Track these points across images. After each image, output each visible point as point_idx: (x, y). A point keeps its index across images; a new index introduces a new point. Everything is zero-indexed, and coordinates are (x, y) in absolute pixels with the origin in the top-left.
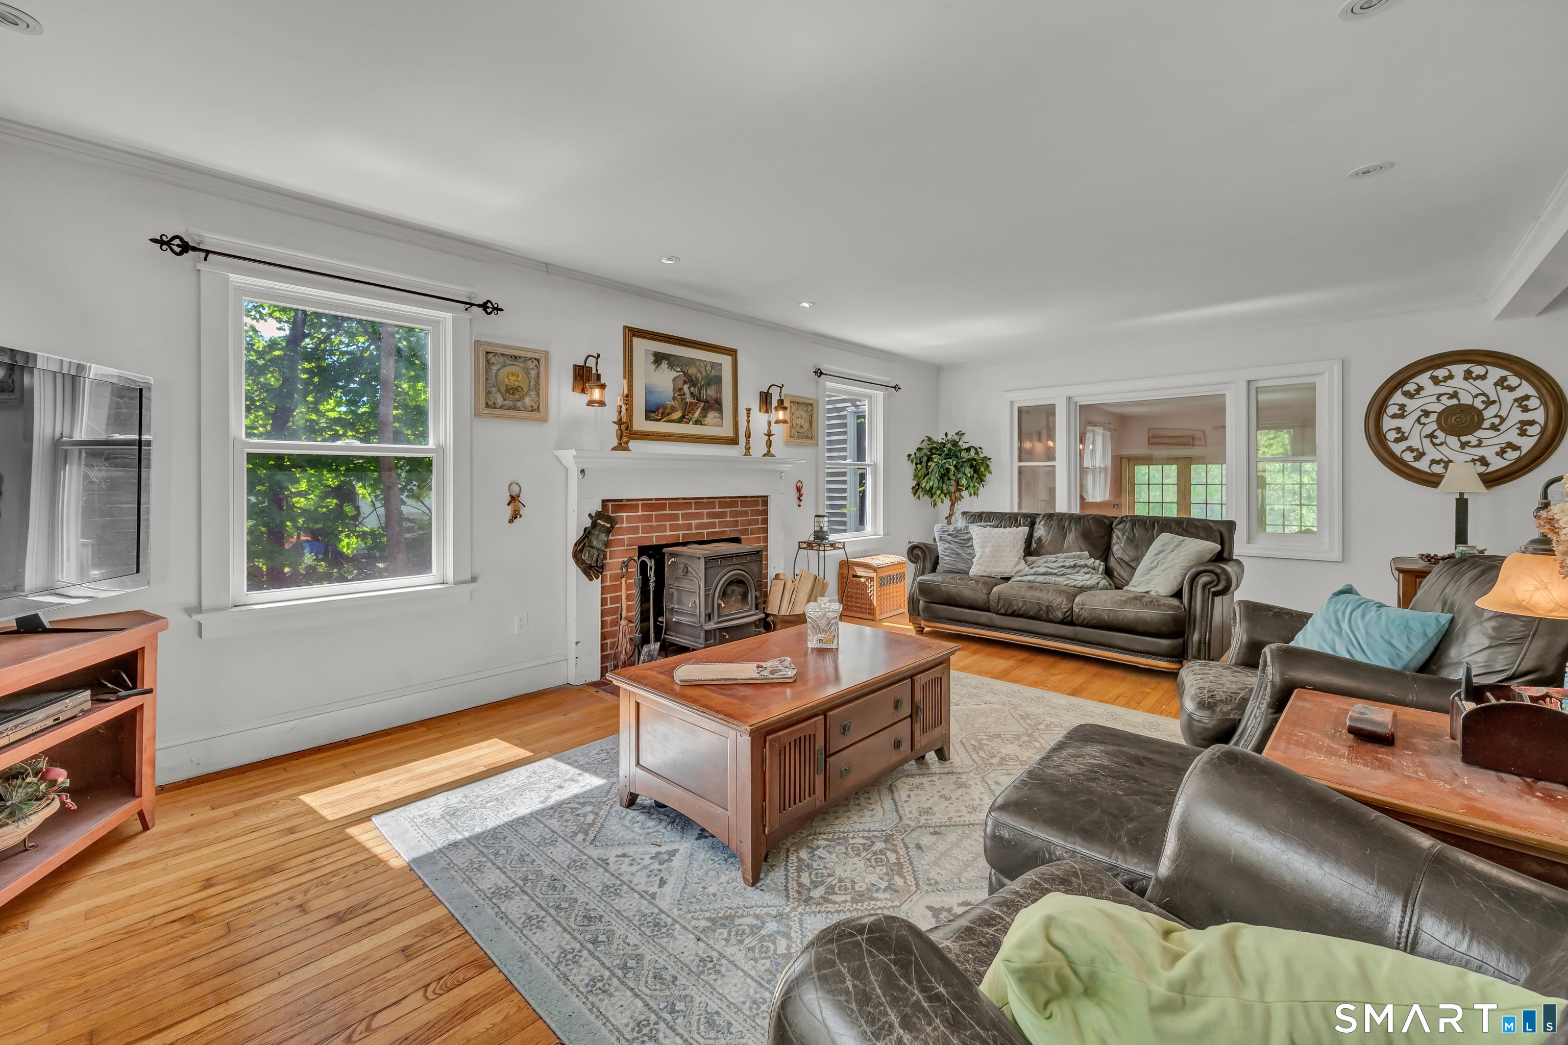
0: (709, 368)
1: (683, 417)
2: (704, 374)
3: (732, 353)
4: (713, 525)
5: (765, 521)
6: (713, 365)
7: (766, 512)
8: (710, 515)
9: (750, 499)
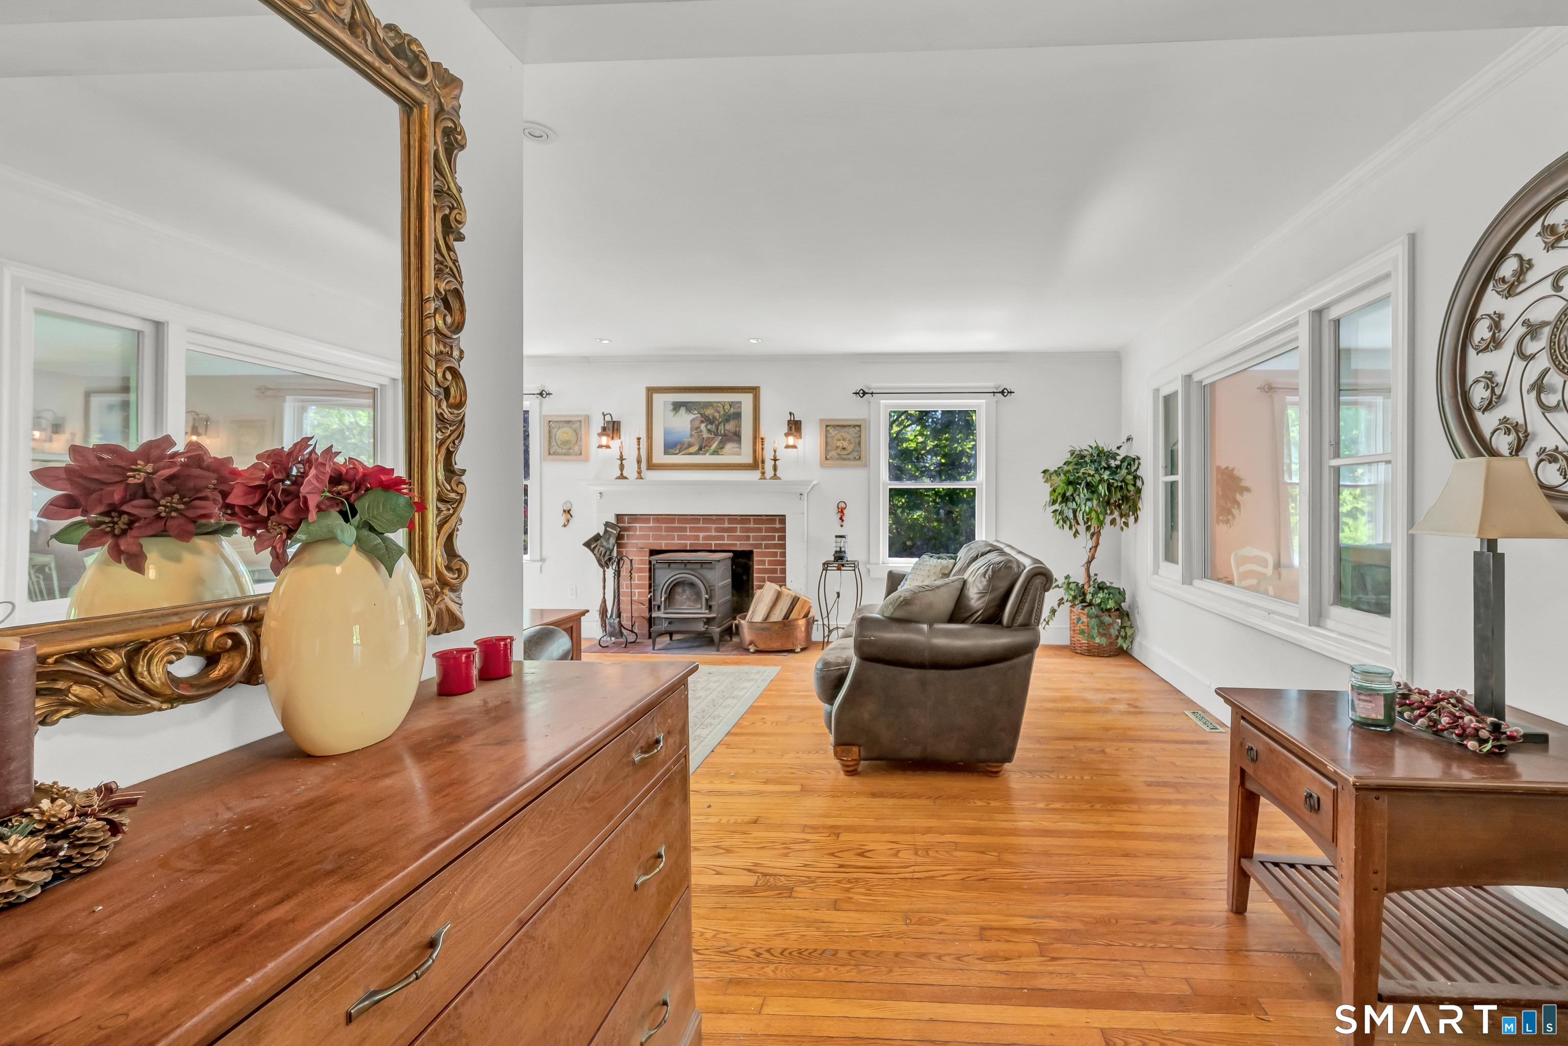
0: (727, 407)
1: (700, 449)
2: (722, 412)
3: (754, 391)
4: (722, 538)
5: (783, 538)
6: (731, 404)
7: (783, 530)
8: (717, 530)
9: (764, 518)
